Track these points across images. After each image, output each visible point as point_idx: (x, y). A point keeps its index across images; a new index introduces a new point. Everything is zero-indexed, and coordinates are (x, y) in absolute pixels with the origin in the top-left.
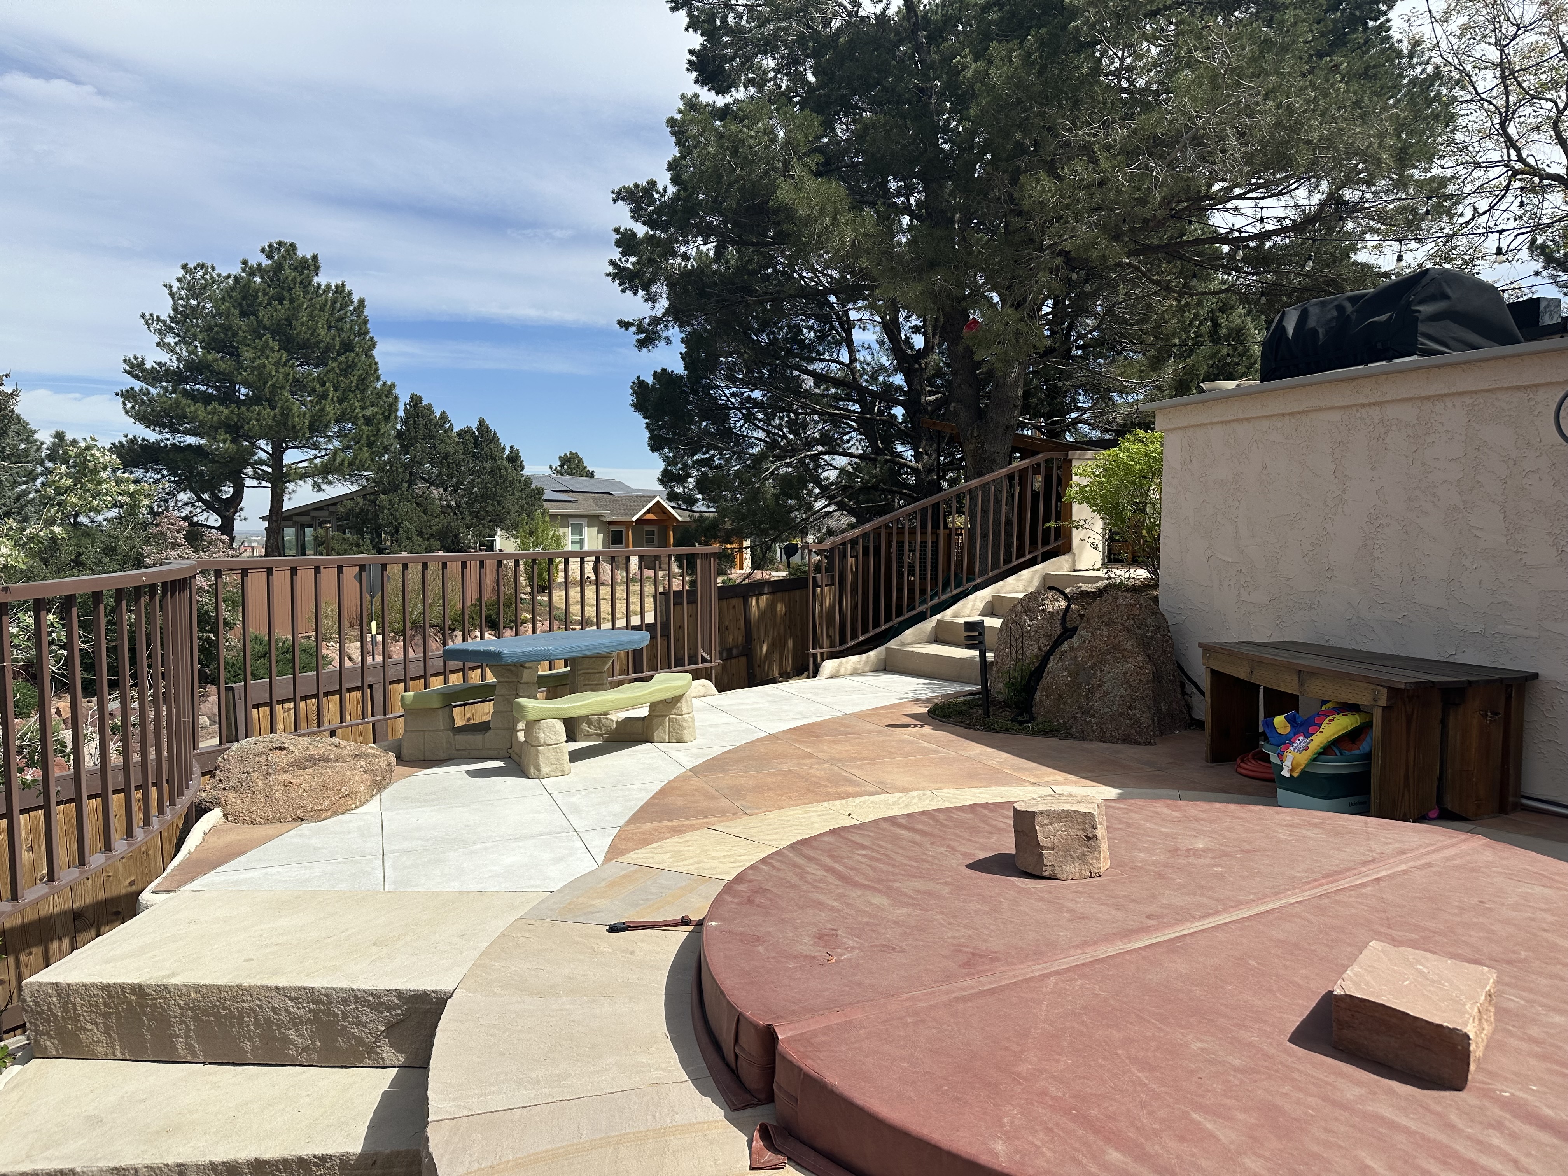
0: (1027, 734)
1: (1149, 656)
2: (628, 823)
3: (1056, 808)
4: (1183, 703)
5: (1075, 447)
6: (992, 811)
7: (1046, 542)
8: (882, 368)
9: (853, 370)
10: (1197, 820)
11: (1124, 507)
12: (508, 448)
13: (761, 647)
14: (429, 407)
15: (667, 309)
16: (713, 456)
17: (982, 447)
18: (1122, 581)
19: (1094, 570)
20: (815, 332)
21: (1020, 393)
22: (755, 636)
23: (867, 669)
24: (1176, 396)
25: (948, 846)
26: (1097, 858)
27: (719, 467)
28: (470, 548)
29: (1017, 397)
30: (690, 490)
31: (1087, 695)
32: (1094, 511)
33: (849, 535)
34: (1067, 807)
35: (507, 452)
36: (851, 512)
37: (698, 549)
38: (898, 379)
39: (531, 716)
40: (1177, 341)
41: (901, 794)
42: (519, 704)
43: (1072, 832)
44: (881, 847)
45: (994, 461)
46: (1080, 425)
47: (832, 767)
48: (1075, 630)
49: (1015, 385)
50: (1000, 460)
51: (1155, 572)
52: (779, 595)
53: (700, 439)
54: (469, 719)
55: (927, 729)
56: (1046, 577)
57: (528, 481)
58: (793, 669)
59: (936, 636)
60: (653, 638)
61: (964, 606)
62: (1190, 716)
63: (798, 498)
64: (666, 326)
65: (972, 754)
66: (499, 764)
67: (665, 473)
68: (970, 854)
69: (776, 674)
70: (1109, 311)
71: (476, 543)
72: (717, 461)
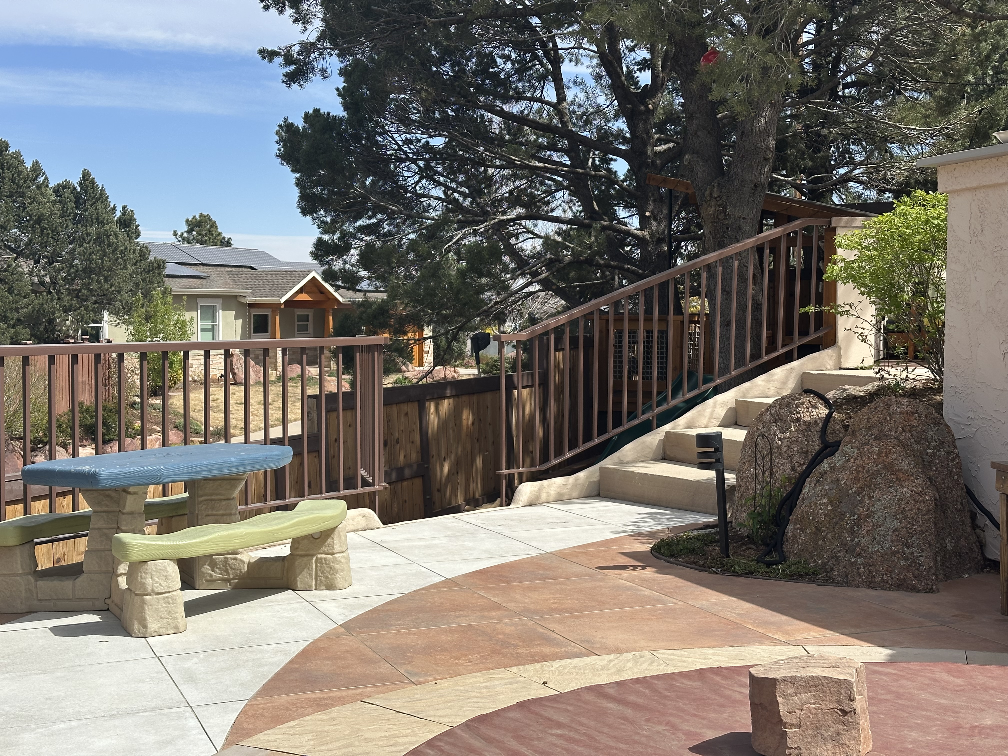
0: (776, 578)
1: (930, 479)
2: (259, 694)
3: (803, 673)
4: (973, 538)
5: (842, 211)
6: (725, 678)
7: (804, 332)
8: (599, 110)
9: (561, 113)
10: (986, 689)
11: (899, 287)
12: (119, 209)
13: (442, 466)
14: (18, 156)
15: (323, 32)
16: (381, 221)
17: (724, 211)
18: (897, 384)
19: (864, 368)
20: (513, 64)
21: (772, 143)
22: (434, 452)
23: (575, 494)
24: (970, 147)
25: (667, 724)
26: (855, 739)
27: (389, 234)
28: (68, 337)
29: (768, 148)
30: (353, 265)
31: (852, 528)
32: (862, 293)
33: (552, 323)
34: (818, 672)
35: (118, 214)
36: (559, 293)
37: (359, 340)
38: (621, 124)
39: (135, 556)
40: (971, 78)
41: (612, 656)
42: (119, 541)
43: (823, 705)
44: (582, 724)
45: (739, 228)
46: (851, 184)
47: (525, 620)
48: (836, 445)
49: (766, 132)
50: (746, 228)
51: (940, 372)
52: (465, 398)
53: (366, 199)
54: (59, 560)
55: (649, 573)
56: (804, 377)
57: (144, 251)
58: (482, 495)
59: (664, 452)
60: (298, 454)
61: (700, 414)
62: (983, 554)
63: (489, 274)
64: (321, 54)
65: (705, 603)
66: (94, 618)
67: (319, 243)
68: (696, 734)
69: (461, 501)
70: (885, 39)
71: (76, 331)
72: (386, 228)
